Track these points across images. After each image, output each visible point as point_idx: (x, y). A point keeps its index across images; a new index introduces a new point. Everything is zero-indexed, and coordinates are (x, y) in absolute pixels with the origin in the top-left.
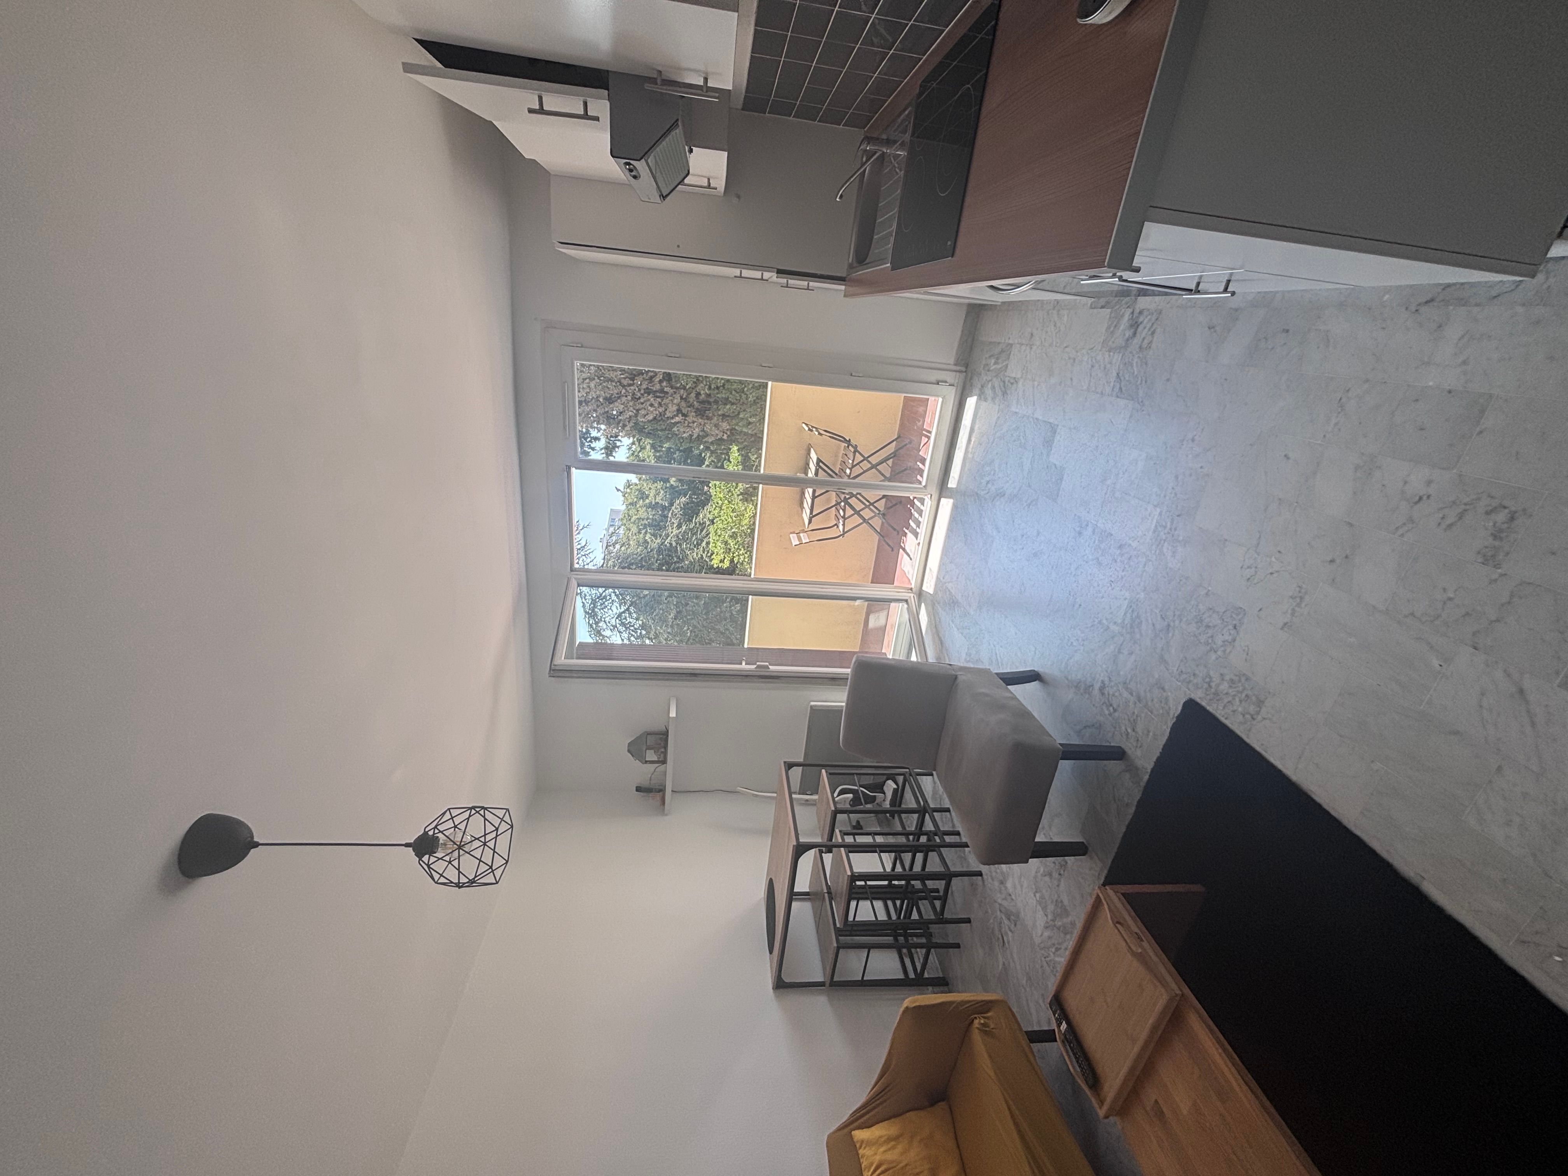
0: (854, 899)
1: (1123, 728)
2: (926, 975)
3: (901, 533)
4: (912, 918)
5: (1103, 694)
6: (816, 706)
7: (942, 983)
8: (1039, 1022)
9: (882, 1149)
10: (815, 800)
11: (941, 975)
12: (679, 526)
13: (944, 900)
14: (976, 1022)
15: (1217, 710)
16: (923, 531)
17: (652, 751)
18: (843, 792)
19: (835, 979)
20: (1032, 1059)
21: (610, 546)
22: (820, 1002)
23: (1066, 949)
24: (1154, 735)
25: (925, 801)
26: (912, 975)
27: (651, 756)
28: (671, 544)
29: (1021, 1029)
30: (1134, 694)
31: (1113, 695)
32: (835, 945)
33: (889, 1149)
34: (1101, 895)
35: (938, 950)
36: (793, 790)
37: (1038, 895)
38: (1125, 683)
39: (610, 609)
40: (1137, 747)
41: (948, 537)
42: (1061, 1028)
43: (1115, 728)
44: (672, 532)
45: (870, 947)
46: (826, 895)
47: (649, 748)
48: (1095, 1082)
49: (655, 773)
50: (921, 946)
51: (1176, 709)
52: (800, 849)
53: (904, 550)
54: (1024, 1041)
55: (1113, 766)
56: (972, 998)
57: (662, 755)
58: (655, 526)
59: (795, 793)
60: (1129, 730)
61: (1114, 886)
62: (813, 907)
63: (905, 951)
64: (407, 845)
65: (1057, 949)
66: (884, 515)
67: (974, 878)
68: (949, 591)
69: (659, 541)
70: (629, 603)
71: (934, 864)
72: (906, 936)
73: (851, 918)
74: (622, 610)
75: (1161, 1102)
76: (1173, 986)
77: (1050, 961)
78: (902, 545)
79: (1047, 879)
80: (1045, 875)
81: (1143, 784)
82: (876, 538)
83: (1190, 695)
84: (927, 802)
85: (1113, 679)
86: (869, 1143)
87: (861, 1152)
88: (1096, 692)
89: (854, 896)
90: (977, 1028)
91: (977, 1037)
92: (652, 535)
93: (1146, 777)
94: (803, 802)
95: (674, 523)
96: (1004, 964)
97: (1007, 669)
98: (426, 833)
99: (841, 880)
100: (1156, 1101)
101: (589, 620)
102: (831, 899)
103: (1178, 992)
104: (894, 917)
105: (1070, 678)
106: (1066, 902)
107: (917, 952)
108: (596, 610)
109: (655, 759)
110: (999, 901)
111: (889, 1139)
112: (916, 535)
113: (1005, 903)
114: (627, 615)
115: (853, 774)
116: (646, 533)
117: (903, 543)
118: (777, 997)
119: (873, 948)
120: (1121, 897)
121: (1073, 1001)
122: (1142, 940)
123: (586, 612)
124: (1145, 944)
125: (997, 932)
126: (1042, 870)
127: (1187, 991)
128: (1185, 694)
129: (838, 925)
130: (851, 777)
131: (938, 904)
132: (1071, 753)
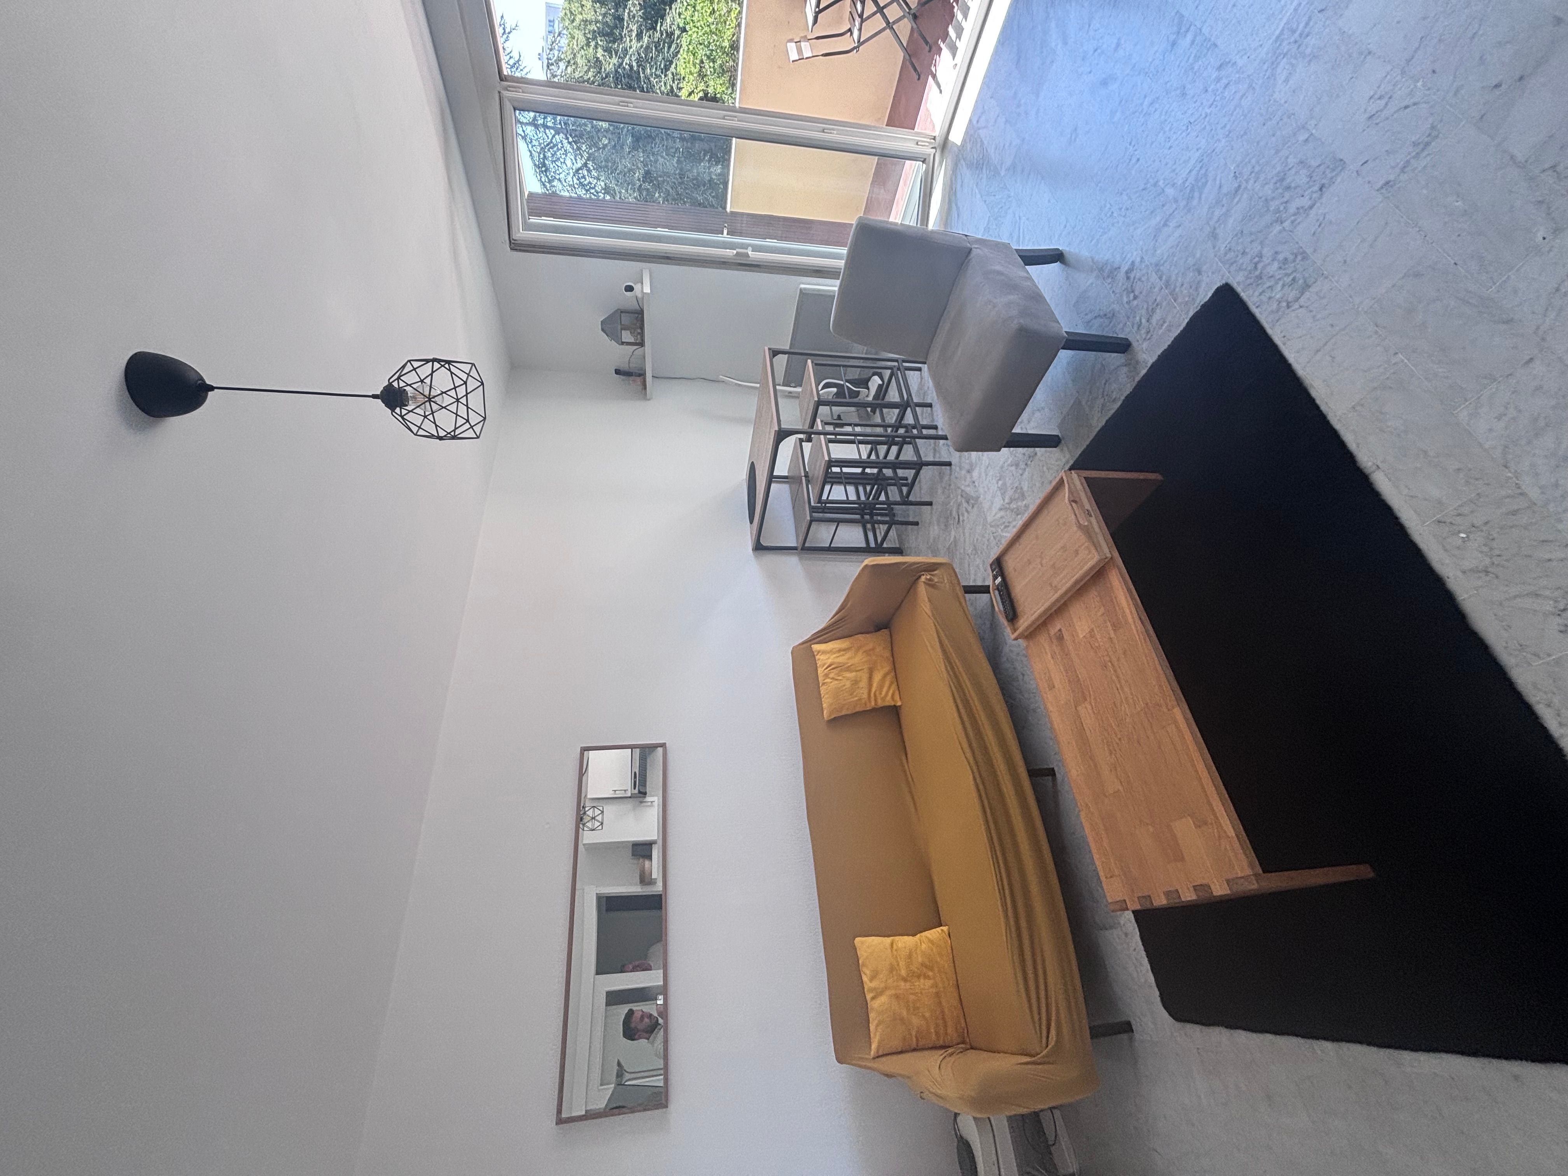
0: (829, 482)
1: (1138, 318)
2: (885, 545)
3: (934, 49)
4: (880, 499)
5: (1128, 278)
6: (805, 289)
7: (897, 551)
8: (975, 580)
9: (835, 656)
10: (798, 393)
11: (898, 546)
12: (639, 37)
13: (911, 486)
14: (923, 578)
15: (1250, 297)
16: (964, 45)
17: (628, 332)
18: (827, 386)
19: (807, 545)
20: (964, 604)
21: (552, 64)
22: (792, 561)
23: (1014, 527)
24: (1169, 326)
25: (909, 394)
26: (873, 545)
27: (627, 336)
28: (631, 67)
29: (959, 583)
30: (1164, 278)
31: (1140, 279)
32: (809, 518)
33: (841, 656)
34: (1064, 478)
35: (897, 526)
36: (777, 381)
37: (1000, 483)
38: (1157, 265)
39: (564, 162)
40: (1145, 339)
41: (996, 53)
42: (996, 581)
43: (1128, 318)
44: (631, 47)
45: (839, 522)
46: (804, 478)
47: (624, 328)
48: (1013, 615)
49: (633, 357)
50: (884, 523)
51: (1205, 294)
52: (782, 435)
53: (934, 77)
54: (960, 592)
55: (1114, 359)
56: (923, 560)
57: (639, 336)
58: (607, 35)
59: (779, 385)
60: (1144, 321)
61: (1078, 471)
62: (790, 488)
63: (869, 526)
64: (375, 397)
65: (1006, 527)
66: (915, 17)
67: (943, 467)
68: (981, 141)
69: (615, 60)
70: (586, 155)
71: (908, 454)
72: (872, 515)
73: (824, 497)
74: (579, 165)
75: (1063, 630)
76: (1106, 550)
77: (997, 536)
78: (933, 69)
79: (1013, 468)
80: (1012, 466)
81: (1138, 379)
82: (901, 55)
83: (1228, 278)
84: (911, 395)
85: (1146, 258)
86: (824, 652)
87: (817, 657)
88: (1121, 275)
89: (828, 480)
90: (924, 582)
91: (922, 589)
92: (605, 51)
93: (1144, 372)
94: (787, 394)
95: (632, 30)
96: (955, 537)
97: (1030, 245)
98: (390, 384)
99: (818, 464)
100: (1060, 630)
101: (541, 177)
102: (808, 482)
103: (1109, 555)
104: (863, 498)
105: (1096, 259)
106: (1025, 489)
107: (880, 528)
108: (547, 162)
109: (632, 340)
110: (963, 487)
111: (840, 651)
112: (954, 50)
113: (968, 489)
114: (585, 173)
115: (839, 366)
116: (596, 47)
117: (935, 65)
118: (756, 557)
119: (842, 522)
120: (1083, 480)
121: (1010, 563)
122: (1091, 516)
123: (535, 165)
124: (1093, 520)
125: (954, 513)
126: (1011, 459)
127: (1116, 554)
128: (1223, 276)
129: (813, 504)
130: (838, 368)
131: (905, 490)
132: (1075, 343)
